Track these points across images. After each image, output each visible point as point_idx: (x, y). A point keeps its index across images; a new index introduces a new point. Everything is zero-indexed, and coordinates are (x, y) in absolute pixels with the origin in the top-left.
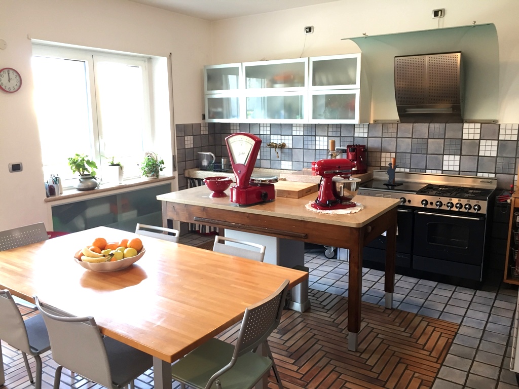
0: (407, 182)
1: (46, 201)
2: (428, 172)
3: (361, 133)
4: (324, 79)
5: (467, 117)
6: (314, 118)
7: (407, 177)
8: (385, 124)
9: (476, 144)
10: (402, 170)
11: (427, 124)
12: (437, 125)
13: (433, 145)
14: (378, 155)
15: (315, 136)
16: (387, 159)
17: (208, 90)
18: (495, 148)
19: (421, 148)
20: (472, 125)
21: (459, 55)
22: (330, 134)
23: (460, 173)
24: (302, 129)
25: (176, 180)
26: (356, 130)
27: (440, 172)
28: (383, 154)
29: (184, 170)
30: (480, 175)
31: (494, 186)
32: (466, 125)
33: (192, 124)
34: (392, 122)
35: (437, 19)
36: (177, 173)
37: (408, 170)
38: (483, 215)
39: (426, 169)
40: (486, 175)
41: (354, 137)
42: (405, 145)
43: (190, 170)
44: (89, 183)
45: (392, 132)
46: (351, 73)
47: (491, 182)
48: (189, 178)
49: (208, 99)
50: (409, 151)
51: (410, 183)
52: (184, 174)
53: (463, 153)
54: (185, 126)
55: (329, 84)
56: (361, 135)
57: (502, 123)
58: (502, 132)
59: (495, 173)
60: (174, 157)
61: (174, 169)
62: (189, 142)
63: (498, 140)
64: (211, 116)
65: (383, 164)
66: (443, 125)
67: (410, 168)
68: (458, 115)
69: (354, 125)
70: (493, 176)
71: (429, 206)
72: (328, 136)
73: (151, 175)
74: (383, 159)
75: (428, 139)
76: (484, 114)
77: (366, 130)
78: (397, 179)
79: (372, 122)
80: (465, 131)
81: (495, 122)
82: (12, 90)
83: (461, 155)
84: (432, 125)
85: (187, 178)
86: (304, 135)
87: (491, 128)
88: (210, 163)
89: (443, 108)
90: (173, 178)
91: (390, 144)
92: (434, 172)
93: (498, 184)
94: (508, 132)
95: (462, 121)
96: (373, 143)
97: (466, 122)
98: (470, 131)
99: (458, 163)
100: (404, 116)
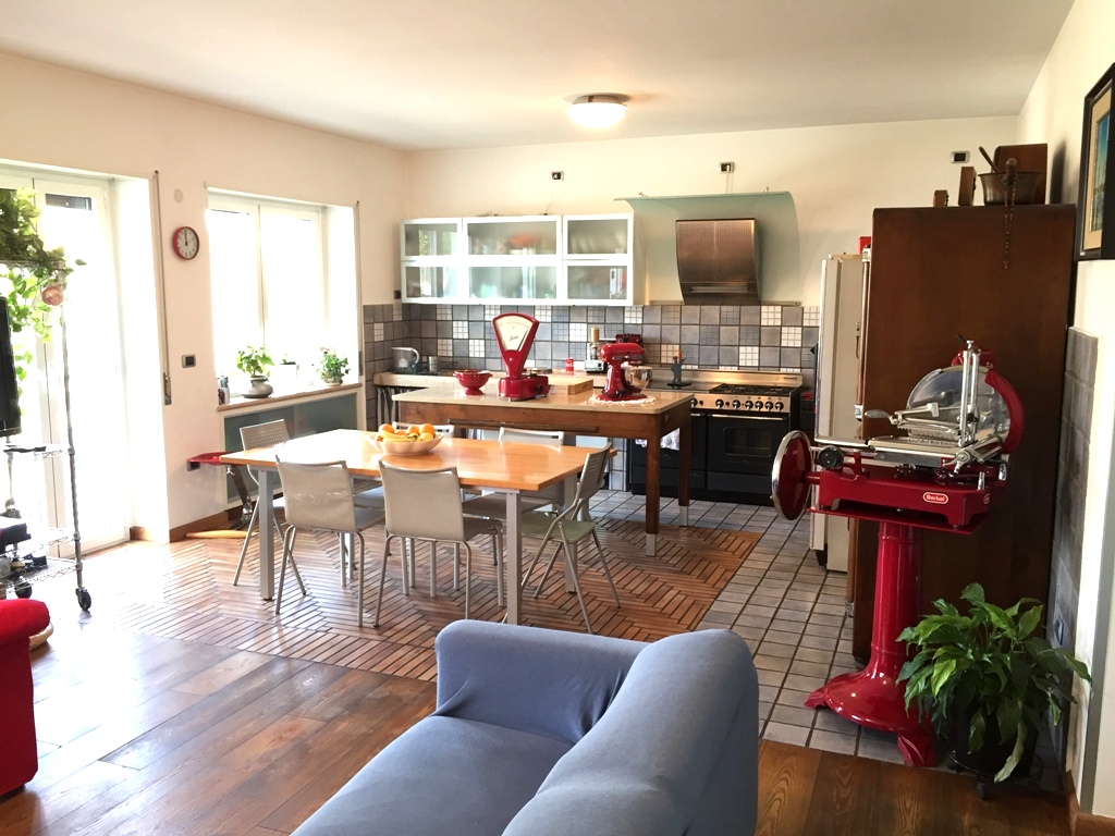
0: (696, 382)
1: (220, 410)
2: (721, 368)
3: (633, 319)
4: (584, 245)
5: (765, 298)
6: (570, 297)
7: (694, 376)
8: (664, 307)
9: (777, 332)
10: (689, 367)
11: (718, 307)
12: (730, 308)
13: (727, 334)
14: (657, 348)
15: (569, 323)
16: (669, 354)
17: (407, 255)
18: (799, 337)
19: (711, 339)
20: (771, 308)
21: (752, 222)
22: (590, 320)
23: (759, 369)
24: (549, 313)
25: (363, 389)
26: (627, 314)
27: (735, 369)
28: (664, 347)
29: (374, 374)
30: (783, 370)
31: (798, 383)
32: (764, 308)
33: (383, 306)
34: (674, 304)
35: (725, 174)
36: (364, 377)
37: (696, 367)
38: (785, 414)
39: (719, 365)
40: (790, 370)
41: (623, 324)
42: (692, 334)
43: (383, 374)
44: (262, 388)
45: (674, 317)
46: (620, 238)
47: (795, 379)
48: (379, 386)
49: (407, 268)
50: (697, 342)
51: (700, 383)
52: (372, 380)
53: (763, 344)
54: (374, 308)
55: (591, 252)
56: (633, 322)
57: (806, 305)
58: (805, 316)
59: (801, 368)
60: (360, 353)
61: (361, 373)
62: (379, 332)
63: (802, 327)
64: (410, 293)
65: (663, 361)
66: (737, 308)
67: (699, 365)
68: (753, 295)
69: (624, 307)
70: (798, 371)
71: (725, 407)
72: (588, 323)
73: (332, 380)
74: (663, 354)
75: (720, 325)
76: (784, 294)
77: (640, 315)
78: (684, 379)
79: (647, 303)
80: (763, 316)
81: (797, 304)
82: (189, 256)
83: (760, 346)
84: (724, 308)
85: (377, 386)
86: (552, 322)
87: (793, 312)
88: (411, 364)
89: (736, 287)
90: (359, 385)
91: (673, 334)
92: (728, 369)
93: (804, 380)
94: (813, 316)
95: (760, 303)
96: (649, 332)
97: (765, 305)
98: (770, 316)
99: (756, 356)
100: (690, 296)
